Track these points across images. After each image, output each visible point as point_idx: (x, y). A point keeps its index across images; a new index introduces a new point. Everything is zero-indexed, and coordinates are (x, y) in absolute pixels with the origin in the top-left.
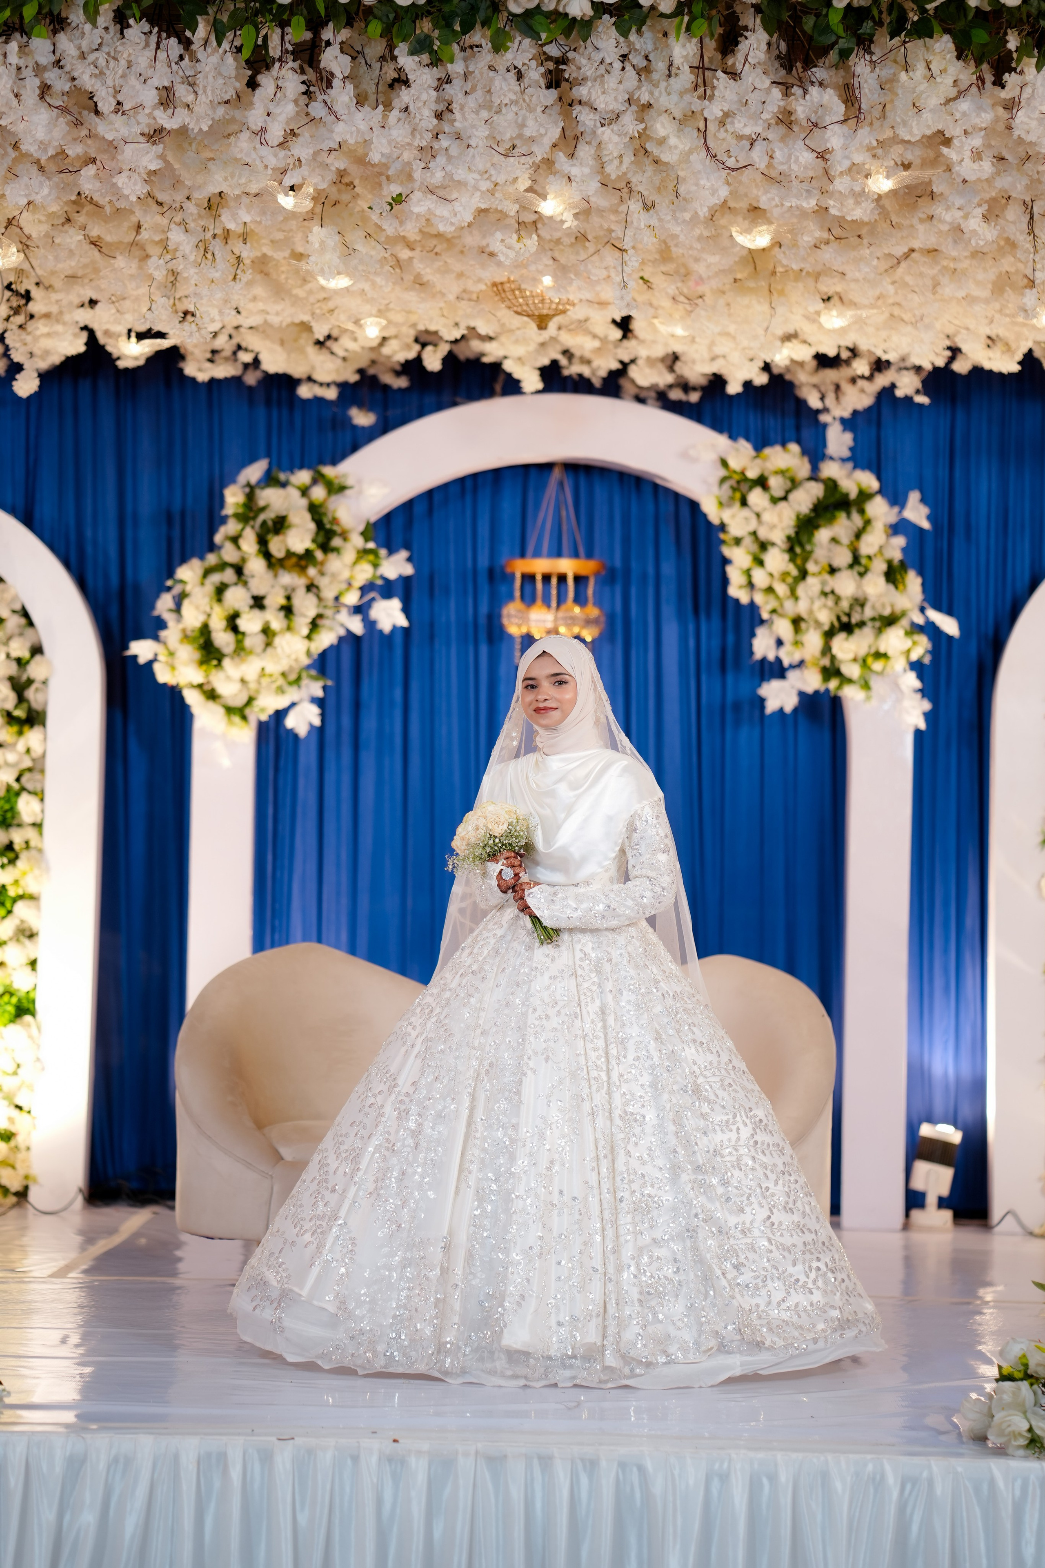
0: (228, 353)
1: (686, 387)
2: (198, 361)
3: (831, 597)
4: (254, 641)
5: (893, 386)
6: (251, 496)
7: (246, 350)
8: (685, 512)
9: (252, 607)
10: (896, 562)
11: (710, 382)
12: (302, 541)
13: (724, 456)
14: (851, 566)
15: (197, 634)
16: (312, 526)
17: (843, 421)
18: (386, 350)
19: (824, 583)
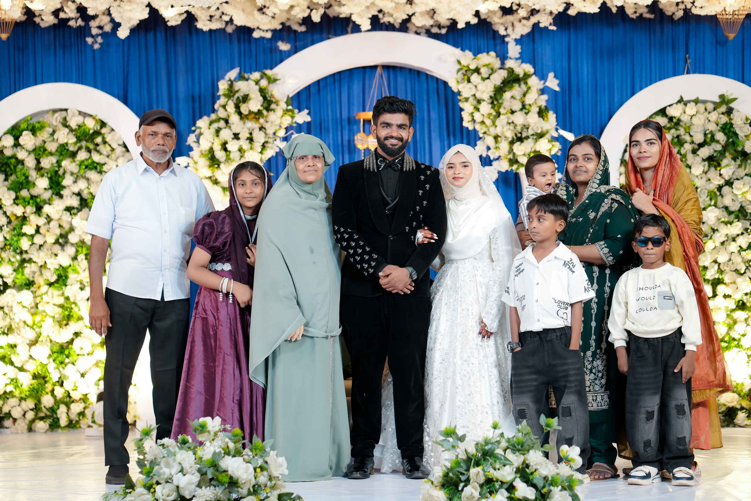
0: (217, 16)
1: (440, 27)
2: (203, 21)
3: (512, 124)
4: (235, 155)
5: (539, 22)
6: (231, 86)
7: (226, 14)
8: (442, 87)
9: (233, 139)
10: (543, 107)
11: (451, 23)
12: (256, 106)
13: (459, 59)
14: (521, 110)
15: (207, 152)
16: (261, 98)
17: (516, 40)
18: (293, 12)
19: (508, 118)
